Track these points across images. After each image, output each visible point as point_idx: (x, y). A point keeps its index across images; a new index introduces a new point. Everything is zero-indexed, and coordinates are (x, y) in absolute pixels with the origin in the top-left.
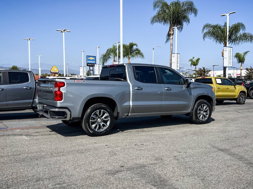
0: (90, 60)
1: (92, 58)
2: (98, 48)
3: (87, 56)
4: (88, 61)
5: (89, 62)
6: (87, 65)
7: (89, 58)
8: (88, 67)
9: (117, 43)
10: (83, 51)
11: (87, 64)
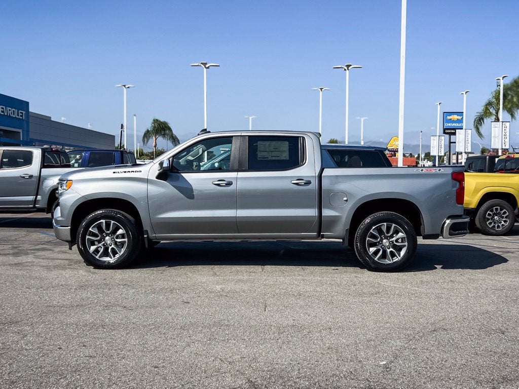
0: (451, 121)
1: (455, 117)
2: (464, 93)
3: (444, 113)
4: (445, 124)
5: (449, 125)
6: (444, 133)
7: (448, 117)
8: (447, 136)
9: (501, 78)
10: (440, 103)
11: (444, 130)
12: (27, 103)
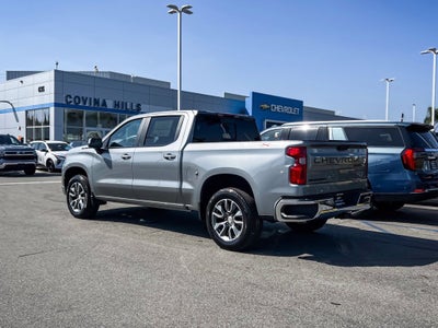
12: (302, 102)
